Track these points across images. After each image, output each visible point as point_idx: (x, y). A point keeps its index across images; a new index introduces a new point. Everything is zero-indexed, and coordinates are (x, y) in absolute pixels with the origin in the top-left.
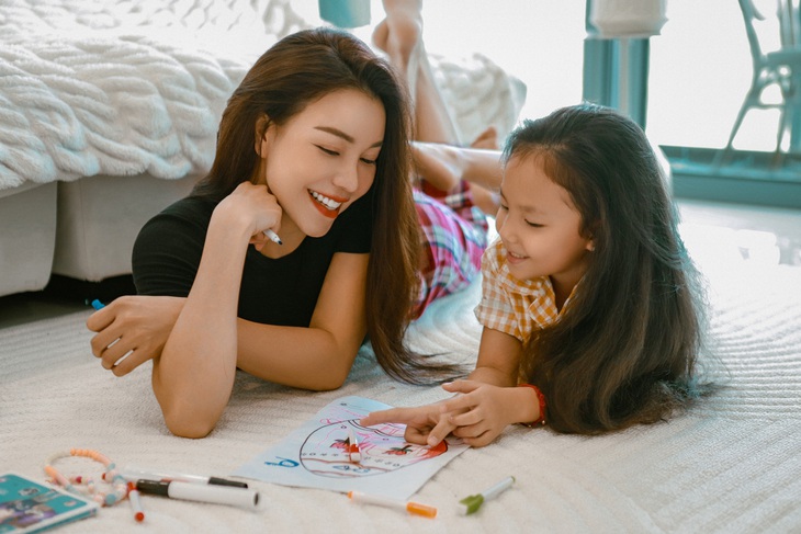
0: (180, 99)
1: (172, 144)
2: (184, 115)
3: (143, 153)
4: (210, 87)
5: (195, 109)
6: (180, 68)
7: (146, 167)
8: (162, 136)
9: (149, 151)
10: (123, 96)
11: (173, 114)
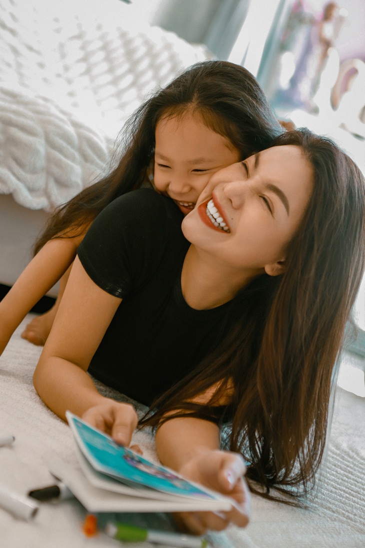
0: (60, 150)
1: (40, 181)
2: (58, 163)
3: (13, 180)
4: (89, 152)
5: (69, 162)
6: (71, 130)
7: (11, 190)
8: (34, 171)
9: (18, 179)
10: (14, 131)
11: (49, 159)
